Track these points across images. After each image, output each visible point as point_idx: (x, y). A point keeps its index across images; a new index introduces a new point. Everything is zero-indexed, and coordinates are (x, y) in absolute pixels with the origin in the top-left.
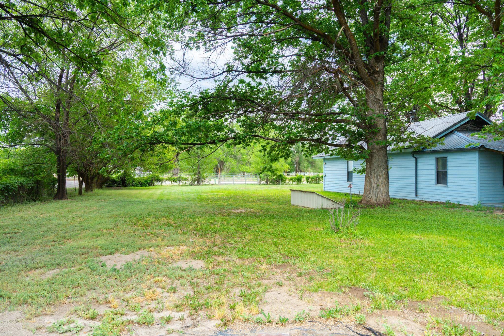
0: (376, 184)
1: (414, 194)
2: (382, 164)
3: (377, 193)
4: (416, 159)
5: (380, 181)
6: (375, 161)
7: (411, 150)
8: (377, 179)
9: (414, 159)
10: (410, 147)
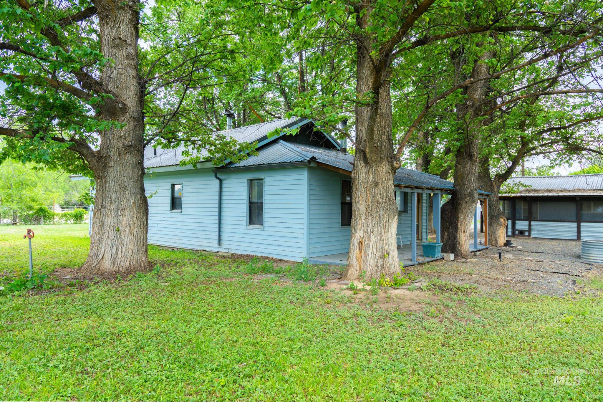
0: (114, 226)
1: (217, 241)
2: (130, 184)
3: (115, 248)
4: (221, 181)
5: (123, 220)
6: (112, 175)
7: (210, 165)
8: (117, 216)
9: (217, 182)
10: (209, 160)
